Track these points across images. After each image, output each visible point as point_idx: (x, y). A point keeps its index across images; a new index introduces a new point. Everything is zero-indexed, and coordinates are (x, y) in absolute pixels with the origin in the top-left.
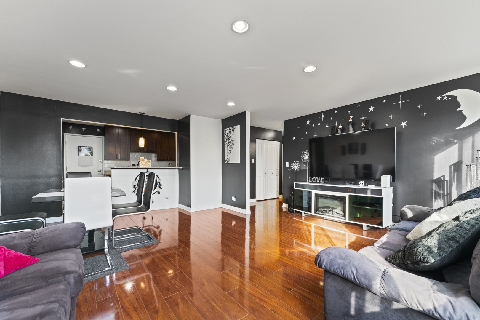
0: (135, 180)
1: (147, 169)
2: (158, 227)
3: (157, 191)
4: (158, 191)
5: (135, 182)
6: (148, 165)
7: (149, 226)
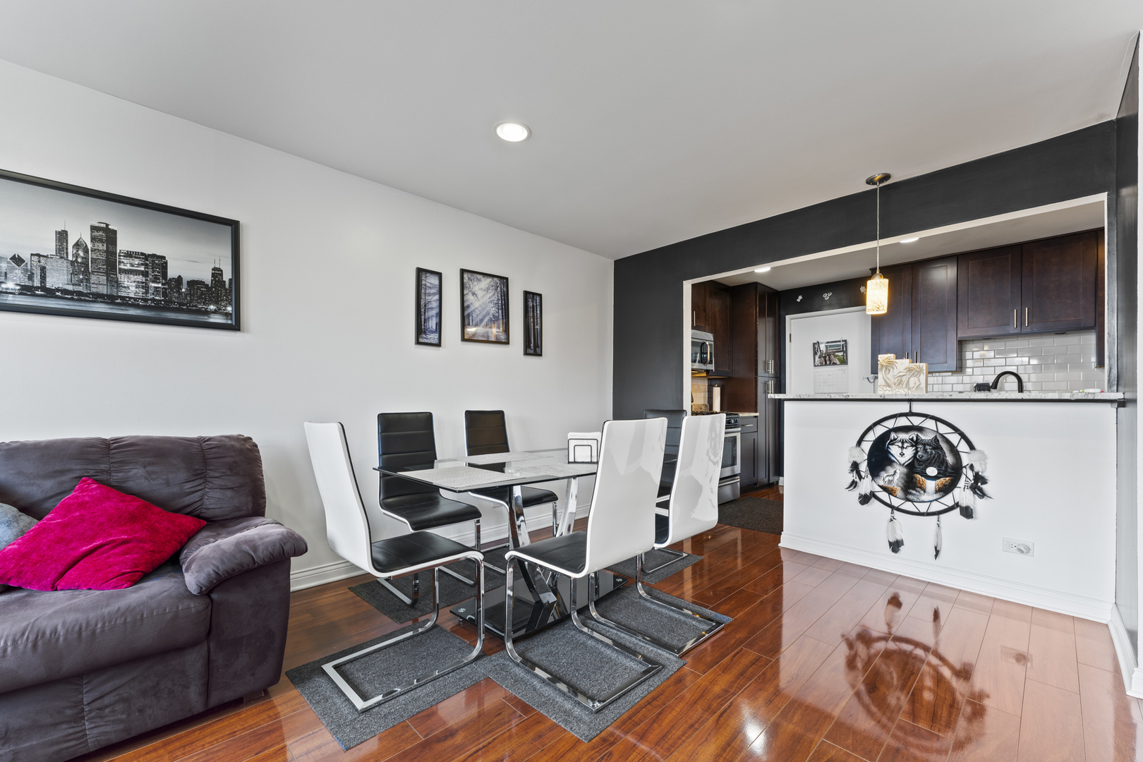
0: (859, 443)
1: (910, 401)
2: (964, 673)
3: (957, 505)
4: (964, 504)
5: (858, 449)
6: (911, 385)
7: (917, 645)
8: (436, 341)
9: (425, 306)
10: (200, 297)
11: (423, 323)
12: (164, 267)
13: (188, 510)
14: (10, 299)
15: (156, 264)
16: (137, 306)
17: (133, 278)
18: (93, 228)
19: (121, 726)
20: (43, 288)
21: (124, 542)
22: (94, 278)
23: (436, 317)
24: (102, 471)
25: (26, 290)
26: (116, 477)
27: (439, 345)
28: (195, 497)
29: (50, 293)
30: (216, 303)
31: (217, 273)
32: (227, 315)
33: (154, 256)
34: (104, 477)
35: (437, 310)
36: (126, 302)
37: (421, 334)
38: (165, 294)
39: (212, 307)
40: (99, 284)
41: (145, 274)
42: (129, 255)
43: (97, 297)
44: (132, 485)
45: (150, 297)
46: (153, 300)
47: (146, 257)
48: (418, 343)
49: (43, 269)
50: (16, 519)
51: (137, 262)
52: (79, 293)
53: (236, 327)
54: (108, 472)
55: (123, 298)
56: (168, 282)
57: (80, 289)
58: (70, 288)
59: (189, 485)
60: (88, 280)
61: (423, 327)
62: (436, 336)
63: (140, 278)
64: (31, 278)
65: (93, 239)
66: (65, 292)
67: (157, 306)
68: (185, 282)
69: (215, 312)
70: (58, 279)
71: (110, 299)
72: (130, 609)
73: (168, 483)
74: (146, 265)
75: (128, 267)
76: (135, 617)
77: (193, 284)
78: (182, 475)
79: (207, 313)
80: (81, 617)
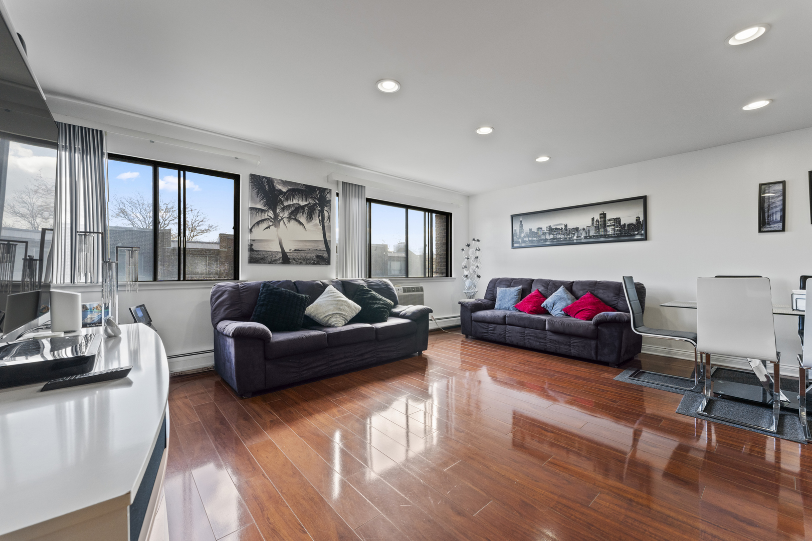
8: (781, 228)
9: (769, 206)
10: (632, 230)
11: (766, 218)
12: (620, 222)
13: (614, 306)
14: (583, 241)
15: (617, 221)
16: (612, 237)
17: (611, 227)
18: (600, 214)
19: (577, 353)
20: (589, 236)
21: (589, 310)
22: (600, 230)
23: (780, 212)
24: (593, 290)
25: (586, 237)
26: (596, 292)
27: (783, 230)
28: (616, 302)
29: (590, 237)
30: (638, 231)
31: (638, 219)
32: (642, 235)
33: (617, 218)
34: (593, 292)
35: (782, 207)
36: (609, 236)
37: (765, 225)
38: (620, 231)
39: (636, 233)
40: (602, 232)
41: (614, 225)
42: (610, 220)
43: (602, 236)
44: (599, 295)
45: (616, 233)
46: (617, 234)
47: (614, 219)
48: (760, 231)
49: (589, 230)
50: (573, 299)
51: (612, 222)
52: (597, 236)
53: (646, 239)
54: (594, 290)
55: (608, 235)
56: (621, 226)
57: (597, 234)
58: (595, 235)
59: (614, 298)
60: (599, 231)
61: (766, 221)
62: (781, 225)
63: (613, 227)
64: (586, 234)
65: (600, 218)
66: (594, 236)
67: (618, 236)
68: (626, 225)
69: (637, 234)
70: (592, 233)
71: (604, 236)
72: (579, 323)
73: (608, 297)
74: (614, 222)
75: (610, 224)
76: (579, 326)
77: (629, 225)
78: (612, 295)
79: (634, 235)
80: (570, 321)
